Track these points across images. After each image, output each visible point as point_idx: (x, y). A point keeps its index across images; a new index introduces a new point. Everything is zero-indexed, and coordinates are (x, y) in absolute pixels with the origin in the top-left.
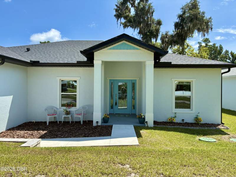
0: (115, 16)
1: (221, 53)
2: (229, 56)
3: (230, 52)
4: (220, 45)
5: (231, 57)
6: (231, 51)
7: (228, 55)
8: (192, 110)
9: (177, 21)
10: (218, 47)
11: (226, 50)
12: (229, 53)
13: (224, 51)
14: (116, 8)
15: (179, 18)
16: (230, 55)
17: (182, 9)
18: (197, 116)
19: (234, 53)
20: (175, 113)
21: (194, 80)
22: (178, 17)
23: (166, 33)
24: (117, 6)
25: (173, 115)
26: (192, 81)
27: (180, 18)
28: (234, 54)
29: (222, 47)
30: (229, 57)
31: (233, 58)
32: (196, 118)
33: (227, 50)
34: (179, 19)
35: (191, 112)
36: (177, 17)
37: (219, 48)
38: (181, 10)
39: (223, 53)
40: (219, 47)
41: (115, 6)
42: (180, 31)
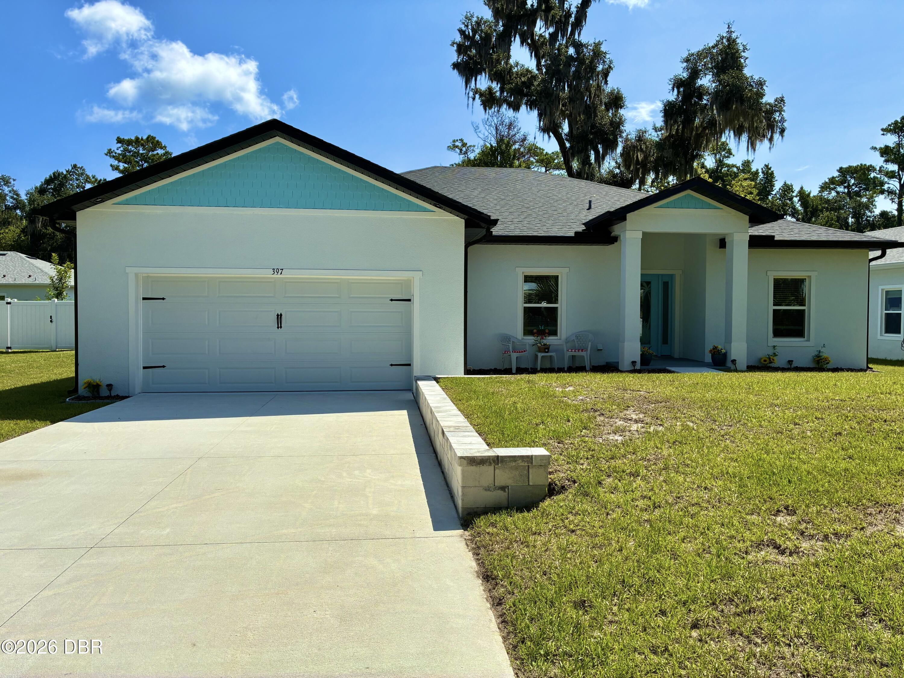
0: (456, 66)
1: (769, 193)
2: (792, 203)
3: (797, 189)
4: (767, 166)
5: (800, 208)
6: (802, 188)
7: (791, 199)
8: (808, 340)
9: (672, 96)
10: (760, 171)
11: (785, 184)
12: (794, 194)
13: (778, 186)
14: (458, 38)
15: (678, 88)
16: (796, 199)
17: (687, 60)
18: (820, 352)
19: (809, 193)
20: (774, 347)
21: (814, 275)
22: (674, 85)
23: (640, 137)
24: (462, 32)
25: (770, 352)
26: (810, 277)
27: (682, 89)
28: (811, 195)
29: (772, 173)
30: (794, 208)
31: (805, 211)
32: (818, 356)
33: (789, 183)
34: (679, 92)
35: (807, 344)
36: (671, 86)
37: (761, 175)
38: (685, 64)
39: (774, 193)
40: (763, 172)
41: (459, 35)
42: (677, 130)
